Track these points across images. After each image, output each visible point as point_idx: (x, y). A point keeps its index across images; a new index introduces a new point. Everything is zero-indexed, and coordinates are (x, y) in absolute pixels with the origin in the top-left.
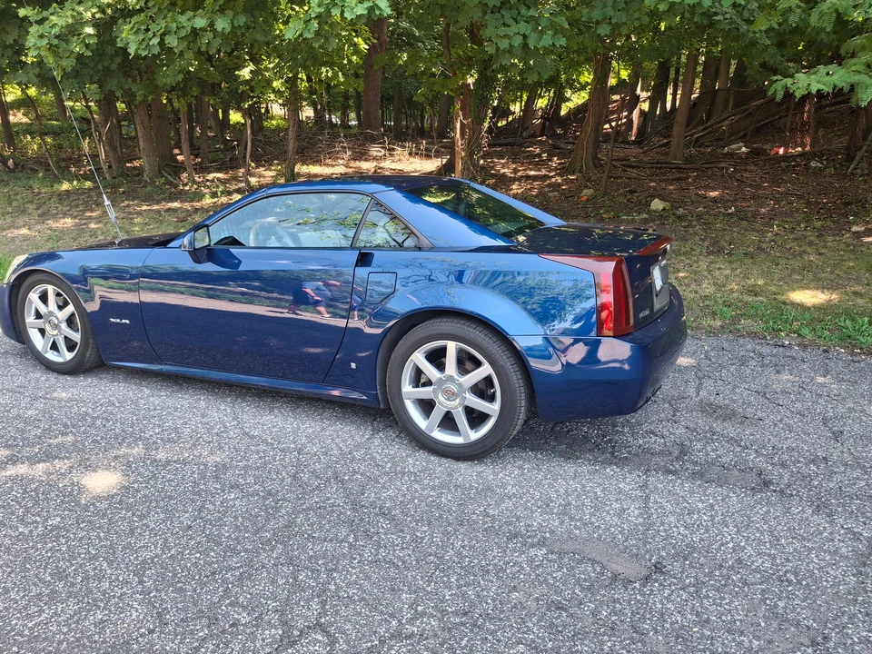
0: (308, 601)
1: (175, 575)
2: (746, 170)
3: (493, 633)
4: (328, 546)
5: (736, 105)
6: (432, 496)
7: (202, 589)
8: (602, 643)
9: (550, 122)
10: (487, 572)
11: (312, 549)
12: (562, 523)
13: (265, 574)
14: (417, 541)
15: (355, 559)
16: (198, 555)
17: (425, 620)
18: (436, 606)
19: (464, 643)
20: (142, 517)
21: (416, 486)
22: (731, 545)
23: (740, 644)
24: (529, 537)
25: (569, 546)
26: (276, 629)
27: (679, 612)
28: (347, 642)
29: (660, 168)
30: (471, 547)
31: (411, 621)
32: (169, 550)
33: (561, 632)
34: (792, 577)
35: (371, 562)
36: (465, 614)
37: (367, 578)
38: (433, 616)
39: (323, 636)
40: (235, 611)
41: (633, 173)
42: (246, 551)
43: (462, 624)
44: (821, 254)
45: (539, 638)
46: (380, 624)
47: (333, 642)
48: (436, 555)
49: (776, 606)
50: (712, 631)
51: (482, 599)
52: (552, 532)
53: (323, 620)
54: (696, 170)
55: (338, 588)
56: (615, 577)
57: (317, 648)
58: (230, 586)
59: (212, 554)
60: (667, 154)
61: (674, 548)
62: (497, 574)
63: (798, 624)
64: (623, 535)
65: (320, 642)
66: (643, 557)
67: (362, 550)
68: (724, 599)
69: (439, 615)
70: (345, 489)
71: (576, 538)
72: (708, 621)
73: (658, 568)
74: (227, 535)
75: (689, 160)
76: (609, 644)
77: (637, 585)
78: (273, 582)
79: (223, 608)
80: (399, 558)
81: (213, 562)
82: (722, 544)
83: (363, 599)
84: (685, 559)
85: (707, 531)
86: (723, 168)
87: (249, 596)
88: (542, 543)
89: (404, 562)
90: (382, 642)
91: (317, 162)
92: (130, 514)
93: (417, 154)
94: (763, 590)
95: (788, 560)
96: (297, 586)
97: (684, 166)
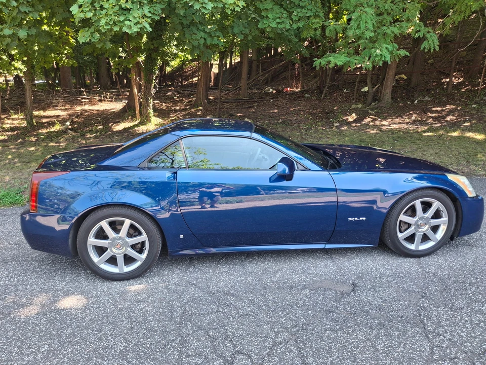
0: (223, 343)
1: (145, 353)
2: (278, 101)
3: (313, 330)
4: (213, 316)
6: (243, 280)
7: (165, 355)
8: (356, 320)
10: (292, 306)
11: (206, 320)
12: (306, 276)
13: (192, 338)
14: (252, 301)
15: (230, 318)
16: (149, 340)
17: (281, 334)
18: (281, 327)
19: (305, 338)
20: (100, 330)
21: (232, 277)
22: (374, 269)
23: (401, 305)
24: (298, 286)
25: (316, 286)
26: (219, 360)
27: (374, 300)
28: (256, 354)
29: (239, 102)
30: (278, 298)
31: (276, 336)
32: (131, 342)
33: (338, 321)
34: (402, 275)
35: (239, 317)
36: (296, 326)
37: (243, 324)
38: (283, 332)
39: (243, 356)
40: (191, 359)
42: (173, 330)
43: (298, 331)
45: (332, 326)
46: (264, 342)
47: (250, 357)
48: (265, 305)
49: (404, 287)
50: (389, 303)
51: (299, 318)
52: (305, 282)
53: (237, 349)
54: (256, 102)
55: (233, 334)
56: (342, 294)
57: (244, 362)
58: (179, 349)
59: (156, 337)
60: (238, 94)
61: (355, 275)
62: (296, 305)
63: (415, 292)
64: (333, 275)
65: (243, 359)
66: (346, 282)
67: (230, 313)
68: (386, 290)
69: (285, 330)
70: (199, 287)
71: (316, 282)
72: (386, 300)
73: (354, 285)
74: (156, 326)
75: (251, 97)
76: (359, 320)
77: (352, 294)
78: (199, 340)
79: (184, 360)
80: (250, 311)
81: (160, 341)
82: (371, 269)
83: (248, 334)
84: (362, 279)
85: (362, 265)
86: (268, 100)
87: (193, 350)
88: (304, 288)
89: (254, 313)
90: (271, 349)
92: (90, 331)
93: (105, 100)
94: (396, 283)
95: (397, 269)
96: (213, 339)
97: (250, 100)
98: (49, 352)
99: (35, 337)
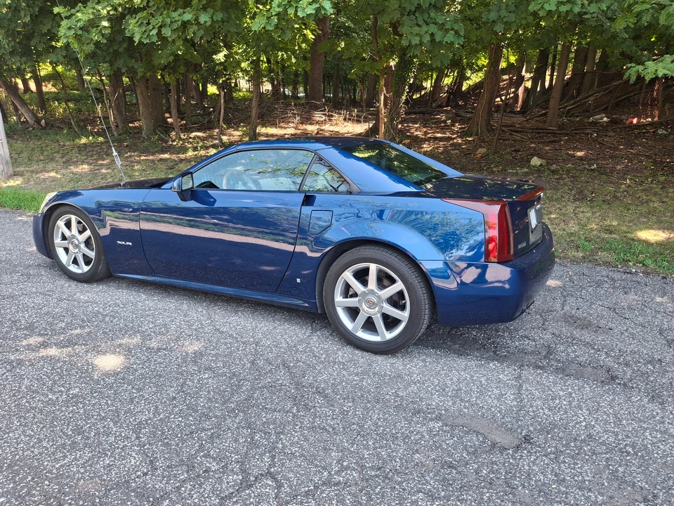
0: (262, 455)
1: (163, 433)
2: (606, 135)
3: (400, 483)
4: (277, 415)
5: (600, 84)
6: (355, 381)
7: (183, 444)
8: (482, 494)
9: (453, 95)
10: (397, 438)
11: (265, 417)
12: (454, 403)
13: (230, 435)
14: (344, 413)
15: (297, 425)
16: (180, 419)
17: (349, 472)
18: (357, 462)
19: (377, 490)
20: (139, 390)
21: (344, 372)
22: (584, 424)
23: (588, 498)
24: (429, 413)
25: (460, 421)
26: (237, 475)
27: (542, 473)
28: (290, 487)
29: (539, 133)
30: (385, 419)
31: (338, 473)
32: (159, 415)
33: (451, 485)
34: (630, 450)
35: (309, 428)
36: (379, 469)
37: (306, 439)
38: (354, 469)
39: (272, 482)
40: (207, 461)
41: (518, 136)
42: (216, 417)
43: (377, 476)
44: (663, 202)
45: (434, 488)
46: (315, 474)
47: (279, 486)
48: (358, 424)
49: (617, 471)
50: (567, 488)
51: (392, 458)
52: (446, 410)
53: (272, 470)
54: (567, 135)
55: (284, 447)
56: (494, 445)
57: (267, 490)
58: (204, 442)
59: (191, 418)
60: (545, 122)
61: (540, 424)
62: (404, 440)
63: (634, 485)
64: (501, 414)
65: (270, 486)
66: (516, 431)
67: (302, 419)
68: (577, 464)
69: (359, 469)
70: (291, 373)
71: (464, 415)
72: (564, 480)
73: (527, 439)
74: (202, 404)
75: (562, 127)
76: (487, 495)
77: (510, 452)
78: (236, 441)
79: (198, 458)
80: (330, 426)
81: (191, 425)
82: (577, 423)
83: (303, 455)
84: (548, 433)
85: (566, 412)
86: (588, 134)
87: (218, 450)
88: (439, 418)
89: (334, 429)
90: (316, 488)
91: (274, 125)
92: (130, 387)
93: (350, 119)
94: (607, 459)
95: (627, 436)
96: (253, 444)
97: (558, 132)
98: (75, 396)
99: (75, 376)
